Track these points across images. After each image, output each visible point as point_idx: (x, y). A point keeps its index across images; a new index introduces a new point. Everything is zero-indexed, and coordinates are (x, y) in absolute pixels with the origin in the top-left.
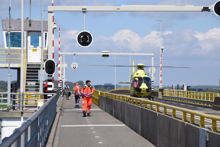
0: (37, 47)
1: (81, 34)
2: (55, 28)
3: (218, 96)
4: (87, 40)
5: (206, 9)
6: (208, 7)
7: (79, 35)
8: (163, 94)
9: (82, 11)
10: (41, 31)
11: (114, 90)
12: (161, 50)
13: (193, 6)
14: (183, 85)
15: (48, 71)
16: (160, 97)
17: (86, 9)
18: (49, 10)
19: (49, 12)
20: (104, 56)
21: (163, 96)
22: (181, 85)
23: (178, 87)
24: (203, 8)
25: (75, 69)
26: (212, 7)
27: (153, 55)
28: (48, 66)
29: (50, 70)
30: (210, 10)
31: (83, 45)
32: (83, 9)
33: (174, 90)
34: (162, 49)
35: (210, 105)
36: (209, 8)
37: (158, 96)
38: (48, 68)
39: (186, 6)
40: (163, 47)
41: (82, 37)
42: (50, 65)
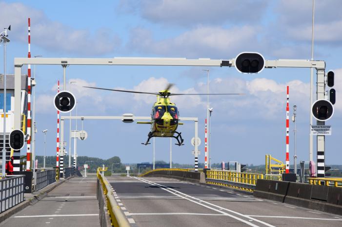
0: (8, 111)
1: (60, 95)
2: (34, 85)
3: (262, 178)
4: (68, 104)
5: (225, 64)
6: (228, 62)
7: (57, 97)
8: (206, 176)
9: (62, 65)
10: (3, 89)
11: (151, 171)
12: (208, 113)
13: (209, 59)
14: (236, 163)
15: (14, 145)
16: (203, 180)
17: (66, 62)
18: (16, 63)
19: (16, 66)
20: (125, 121)
21: (206, 180)
22: (232, 163)
23: (228, 166)
24: (221, 62)
25: (83, 139)
26: (233, 61)
27: (196, 119)
28: (14, 138)
29: (17, 143)
30: (231, 64)
31: (62, 110)
32: (62, 62)
33: (224, 170)
34: (211, 112)
35: (251, 190)
36: (230, 62)
37: (200, 179)
38: (14, 141)
39: (200, 59)
40: (212, 109)
41: (61, 99)
42: (17, 137)
